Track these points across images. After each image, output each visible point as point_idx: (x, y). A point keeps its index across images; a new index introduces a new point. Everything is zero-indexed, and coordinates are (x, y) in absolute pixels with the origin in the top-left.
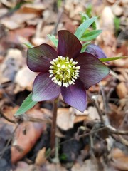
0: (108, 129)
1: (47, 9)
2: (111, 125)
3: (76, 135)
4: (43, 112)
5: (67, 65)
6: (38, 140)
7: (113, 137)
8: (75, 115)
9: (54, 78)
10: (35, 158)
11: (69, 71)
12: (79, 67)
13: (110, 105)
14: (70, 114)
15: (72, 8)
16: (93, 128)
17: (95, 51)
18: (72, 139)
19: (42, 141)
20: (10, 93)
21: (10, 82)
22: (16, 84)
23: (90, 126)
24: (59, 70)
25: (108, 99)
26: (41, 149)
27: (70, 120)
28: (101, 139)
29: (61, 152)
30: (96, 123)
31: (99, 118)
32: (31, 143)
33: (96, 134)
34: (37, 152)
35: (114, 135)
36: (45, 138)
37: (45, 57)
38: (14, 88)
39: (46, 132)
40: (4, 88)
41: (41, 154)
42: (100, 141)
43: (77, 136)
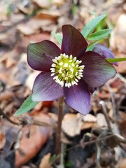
0: (116, 137)
1: (63, 15)
2: (121, 134)
3: (82, 141)
4: (50, 117)
5: (70, 64)
6: (44, 145)
7: (121, 147)
8: (83, 121)
9: (56, 78)
10: (40, 163)
11: (72, 70)
12: (83, 67)
13: (120, 113)
14: (78, 120)
15: (87, 15)
16: (100, 135)
17: (103, 52)
18: (78, 145)
19: (48, 146)
20: (20, 96)
21: (21, 85)
22: (26, 88)
23: (96, 133)
24: (61, 69)
25: (119, 107)
26: (46, 154)
27: (77, 126)
28: (109, 147)
29: (66, 159)
30: (103, 130)
31: (106, 125)
32: (37, 148)
33: (103, 142)
34: (42, 157)
35: (122, 144)
36: (51, 143)
37: (48, 55)
38: (24, 91)
39: (52, 138)
40: (15, 91)
41: (46, 160)
42: (108, 149)
43: (82, 143)
